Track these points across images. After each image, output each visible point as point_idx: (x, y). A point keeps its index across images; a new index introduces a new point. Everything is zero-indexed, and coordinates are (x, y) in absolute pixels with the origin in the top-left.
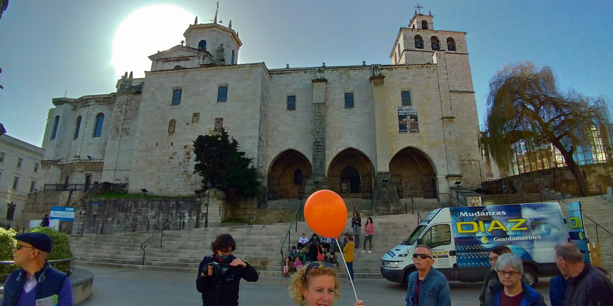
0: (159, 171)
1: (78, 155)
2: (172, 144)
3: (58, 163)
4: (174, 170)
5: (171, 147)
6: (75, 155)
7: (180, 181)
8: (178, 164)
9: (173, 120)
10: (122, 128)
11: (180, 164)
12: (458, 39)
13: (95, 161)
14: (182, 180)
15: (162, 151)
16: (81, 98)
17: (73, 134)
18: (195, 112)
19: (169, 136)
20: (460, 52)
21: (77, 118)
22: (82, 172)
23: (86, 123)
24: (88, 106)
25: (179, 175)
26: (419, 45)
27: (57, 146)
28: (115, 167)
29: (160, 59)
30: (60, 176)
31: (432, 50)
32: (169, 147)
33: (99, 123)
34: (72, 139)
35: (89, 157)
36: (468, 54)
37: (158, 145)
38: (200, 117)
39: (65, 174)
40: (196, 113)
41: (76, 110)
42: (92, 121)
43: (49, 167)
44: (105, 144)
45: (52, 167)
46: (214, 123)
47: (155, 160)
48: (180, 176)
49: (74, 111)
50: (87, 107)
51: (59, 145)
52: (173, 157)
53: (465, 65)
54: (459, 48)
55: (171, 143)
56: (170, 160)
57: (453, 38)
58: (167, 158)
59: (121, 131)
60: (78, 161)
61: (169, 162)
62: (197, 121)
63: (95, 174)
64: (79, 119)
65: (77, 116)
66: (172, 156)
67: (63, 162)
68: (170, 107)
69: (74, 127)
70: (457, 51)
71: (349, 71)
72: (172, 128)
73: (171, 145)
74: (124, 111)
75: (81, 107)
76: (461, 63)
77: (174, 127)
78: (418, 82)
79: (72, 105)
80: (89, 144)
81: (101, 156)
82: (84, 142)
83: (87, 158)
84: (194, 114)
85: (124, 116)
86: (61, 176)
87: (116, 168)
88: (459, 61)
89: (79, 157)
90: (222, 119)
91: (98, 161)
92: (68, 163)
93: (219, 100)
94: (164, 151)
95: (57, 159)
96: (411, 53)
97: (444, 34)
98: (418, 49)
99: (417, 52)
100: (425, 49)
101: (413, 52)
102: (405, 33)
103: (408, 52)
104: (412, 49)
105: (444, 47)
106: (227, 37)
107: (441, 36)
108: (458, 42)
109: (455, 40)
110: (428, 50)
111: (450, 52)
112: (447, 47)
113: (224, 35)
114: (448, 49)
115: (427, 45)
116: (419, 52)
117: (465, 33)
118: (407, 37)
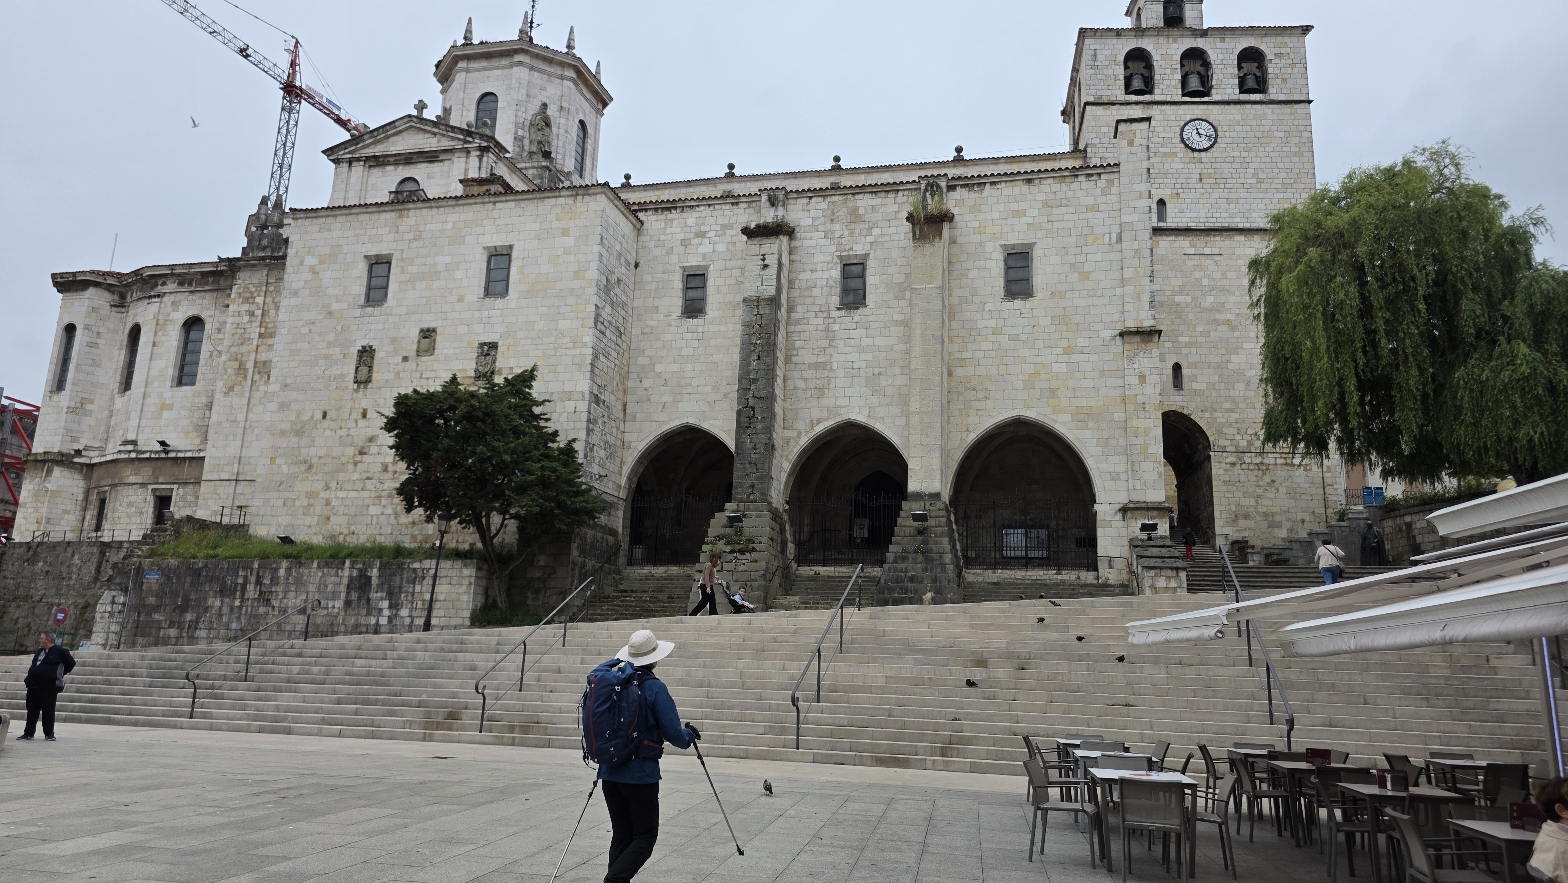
0: (327, 488)
1: (131, 437)
2: (364, 415)
3: (76, 460)
4: (369, 484)
5: (362, 423)
6: (124, 439)
7: (382, 514)
8: (379, 468)
9: (368, 348)
10: (256, 362)
11: (385, 469)
12: (1277, 51)
13: (180, 455)
14: (389, 511)
15: (339, 432)
16: (136, 273)
17: (118, 378)
18: (426, 325)
19: (356, 391)
20: (1282, 97)
21: (127, 331)
22: (143, 485)
23: (154, 345)
24: (158, 296)
25: (379, 497)
26: (1137, 84)
27: (71, 411)
28: (235, 470)
29: (358, 159)
30: (81, 497)
31: (1184, 95)
32: (356, 422)
33: (191, 346)
34: (116, 391)
35: (163, 443)
36: (1310, 102)
37: (328, 417)
38: (439, 339)
39: (96, 491)
40: (428, 330)
41: (123, 306)
42: (173, 338)
43: (49, 472)
44: (210, 406)
45: (57, 471)
46: (475, 355)
47: (320, 457)
48: (384, 502)
49: (119, 309)
50: (154, 300)
51: (77, 410)
52: (365, 450)
53: (1297, 140)
54: (1279, 81)
55: (361, 411)
56: (359, 458)
57: (1263, 47)
58: (350, 451)
59: (251, 371)
60: (133, 455)
61: (355, 464)
62: (431, 350)
63: (181, 490)
64: (135, 333)
65: (129, 325)
66: (363, 448)
67: (91, 458)
68: (358, 312)
69: (120, 356)
70: (1275, 92)
71: (857, 197)
72: (364, 370)
73: (360, 416)
74: (259, 312)
75: (140, 299)
76: (1282, 134)
77: (371, 368)
78: (1057, 225)
79: (113, 293)
80: (164, 407)
81: (198, 441)
82: (148, 401)
83: (158, 447)
84: (422, 331)
85: (261, 326)
86: (86, 498)
87: (238, 474)
88: (1275, 128)
89: (134, 443)
90: (493, 346)
91: (189, 455)
92: (103, 459)
93: (488, 292)
94: (343, 432)
95: (69, 448)
96: (1109, 112)
97: (1227, 40)
98: (1134, 98)
99: (1129, 107)
100: (1157, 96)
101: (1117, 107)
102: (1093, 47)
103: (1100, 110)
104: (1113, 99)
105: (1225, 82)
106: (559, 81)
107: (1219, 45)
108: (1278, 61)
109: (1269, 56)
110: (1169, 99)
111: (1244, 97)
112: (1236, 81)
113: (550, 75)
114: (1237, 91)
115: (1167, 82)
116: (1137, 107)
117: (1306, 30)
118: (1099, 58)
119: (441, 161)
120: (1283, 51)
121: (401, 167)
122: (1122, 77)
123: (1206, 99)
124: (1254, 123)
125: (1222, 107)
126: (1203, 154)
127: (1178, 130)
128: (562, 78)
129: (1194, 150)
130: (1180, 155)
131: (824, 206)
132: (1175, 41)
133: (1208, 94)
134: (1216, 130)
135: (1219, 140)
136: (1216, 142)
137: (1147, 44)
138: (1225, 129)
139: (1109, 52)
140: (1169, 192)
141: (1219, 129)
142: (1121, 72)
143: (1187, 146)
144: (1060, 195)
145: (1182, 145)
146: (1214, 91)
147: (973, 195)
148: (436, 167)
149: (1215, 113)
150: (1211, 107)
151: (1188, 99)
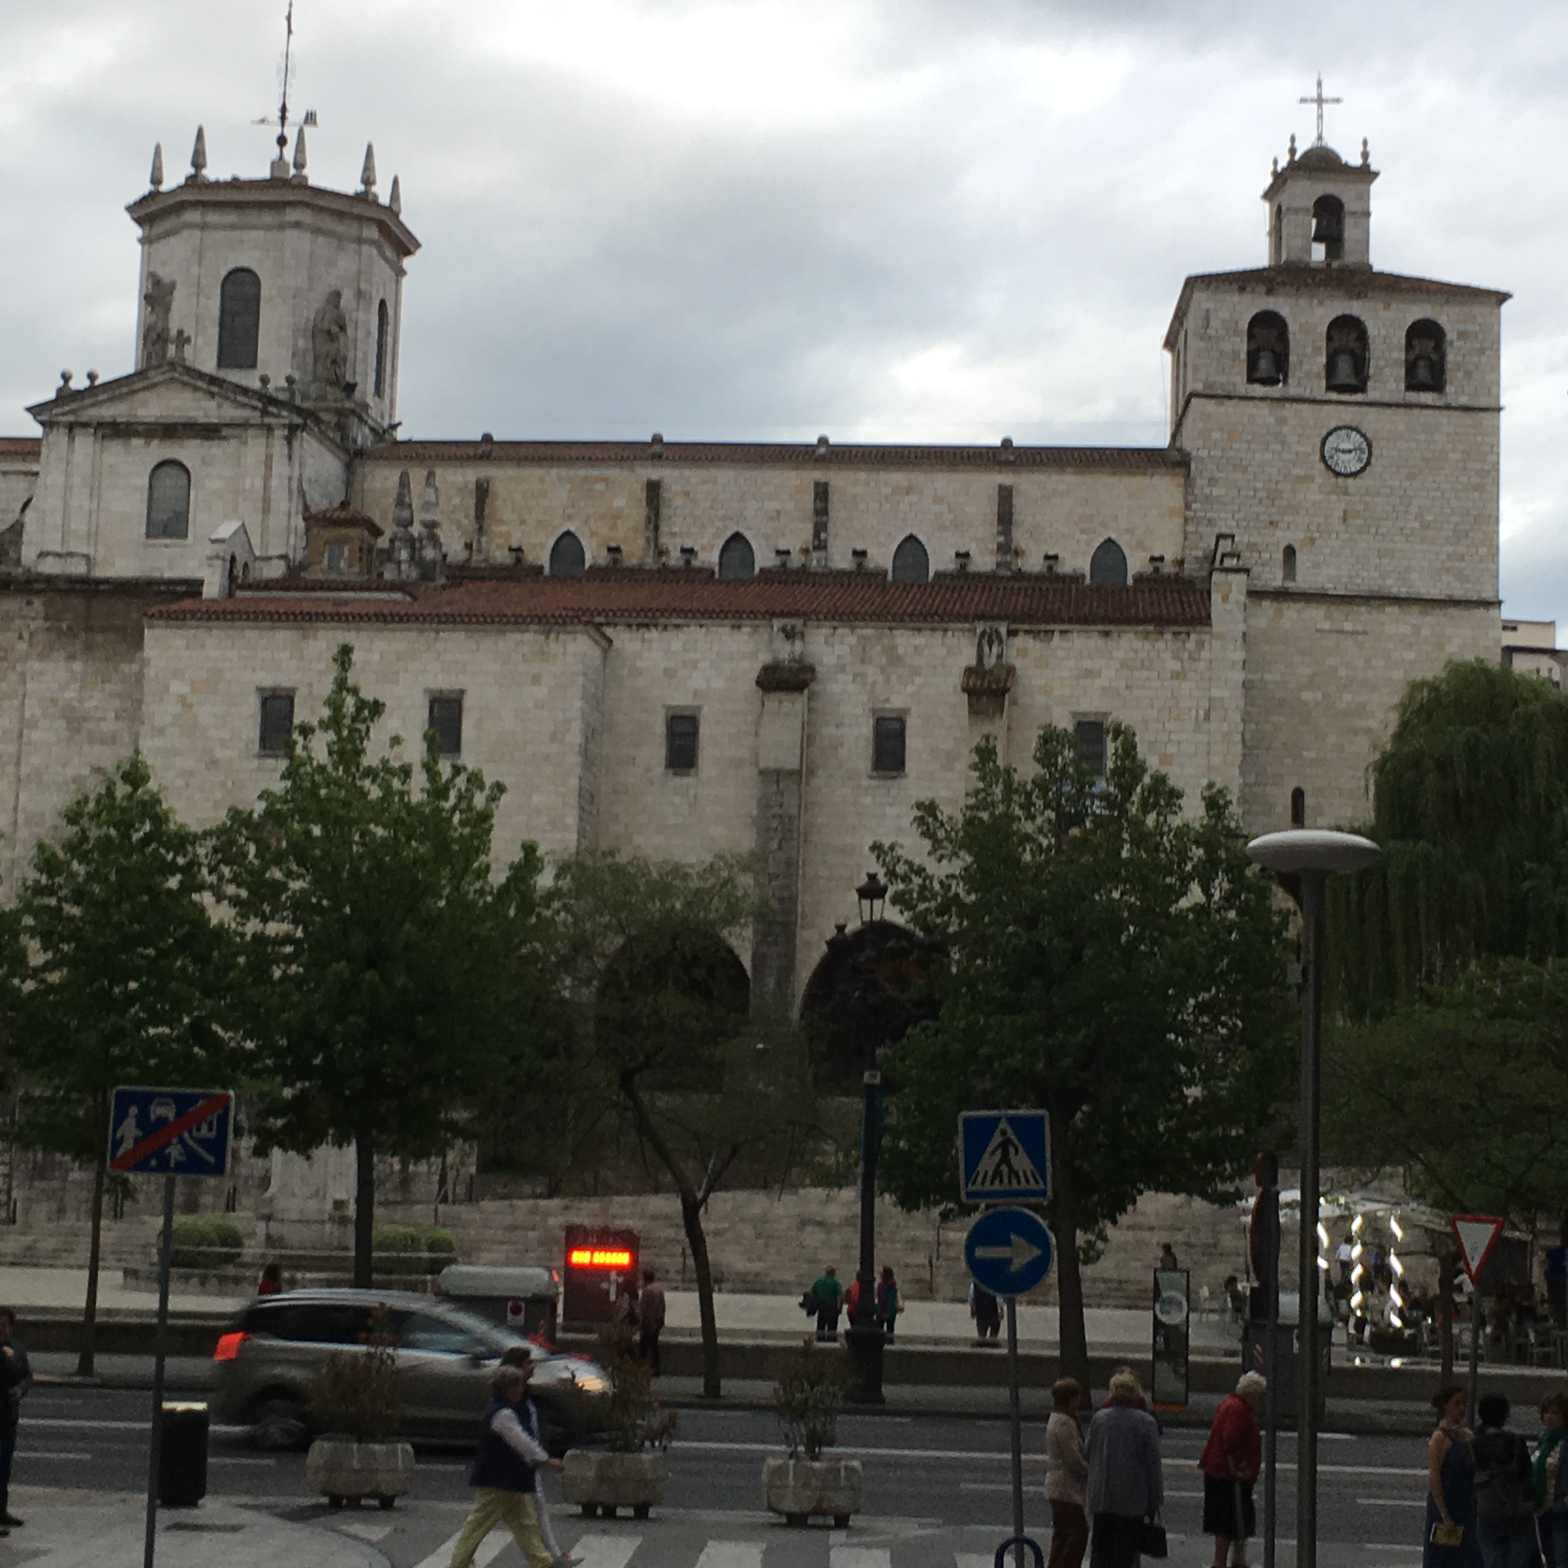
12: (1462, 327)
20: (1463, 400)
26: (1265, 365)
29: (85, 425)
31: (1329, 388)
36: (1499, 409)
53: (1478, 465)
54: (1460, 375)
57: (1443, 321)
70: (1454, 392)
71: (895, 632)
76: (1458, 456)
78: (1137, 692)
88: (1449, 447)
96: (1222, 409)
97: (1394, 306)
98: (1259, 390)
99: (1251, 403)
100: (1293, 390)
101: (1235, 401)
102: (1206, 305)
103: (1210, 406)
104: (1230, 389)
105: (1387, 371)
106: (353, 246)
107: (1383, 314)
108: (1461, 343)
109: (1450, 335)
110: (1307, 394)
111: (1413, 397)
112: (1402, 372)
113: (339, 237)
114: (1402, 386)
115: (1305, 367)
116: (1262, 404)
117: (1503, 297)
118: (1213, 324)
119: (225, 438)
120: (1470, 328)
121: (155, 443)
122: (1243, 356)
123: (1359, 397)
124: (1422, 437)
125: (1380, 410)
126: (1350, 481)
127: (1318, 442)
128: (359, 241)
129: (1338, 474)
130: (1319, 480)
131: (853, 640)
132: (1321, 303)
133: (1361, 388)
134: (1370, 446)
135: (1373, 460)
136: (1368, 463)
137: (1281, 305)
138: (1383, 443)
139: (1227, 316)
140: (1300, 535)
141: (1374, 444)
142: (1242, 346)
143: (1328, 467)
144: (1142, 655)
145: (1322, 466)
146: (1370, 384)
147: (1039, 645)
148: (215, 449)
149: (1371, 420)
150: (1365, 409)
151: (1334, 396)
